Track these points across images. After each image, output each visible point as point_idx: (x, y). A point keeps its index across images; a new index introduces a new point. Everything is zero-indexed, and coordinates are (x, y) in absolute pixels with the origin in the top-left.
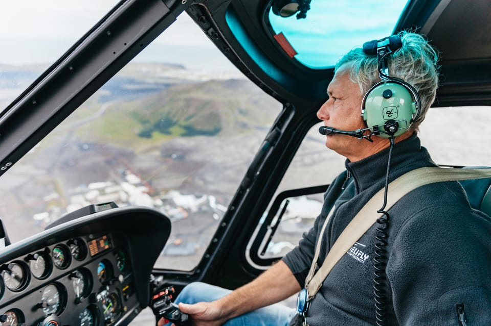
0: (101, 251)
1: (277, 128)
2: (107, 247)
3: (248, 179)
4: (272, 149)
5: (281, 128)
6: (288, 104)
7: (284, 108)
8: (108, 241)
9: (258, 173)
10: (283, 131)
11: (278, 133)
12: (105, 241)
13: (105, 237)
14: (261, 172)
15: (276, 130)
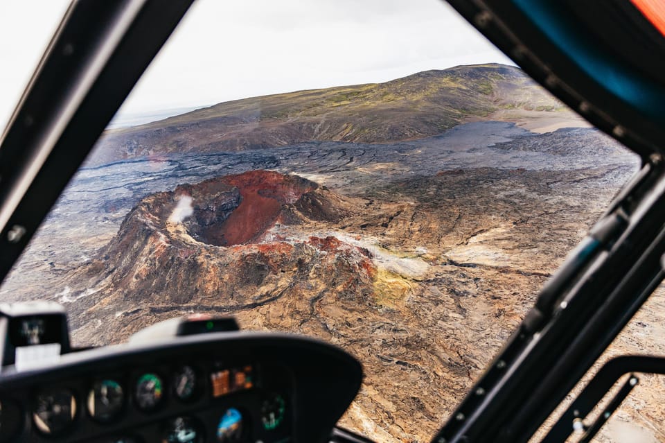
0: (234, 390)
1: (620, 211)
2: (248, 385)
3: (537, 313)
4: (603, 257)
5: (630, 212)
6: (656, 158)
7: (643, 166)
8: (251, 376)
9: (564, 305)
10: (635, 219)
11: (622, 224)
12: (247, 374)
13: (248, 369)
14: (570, 304)
15: (619, 217)
